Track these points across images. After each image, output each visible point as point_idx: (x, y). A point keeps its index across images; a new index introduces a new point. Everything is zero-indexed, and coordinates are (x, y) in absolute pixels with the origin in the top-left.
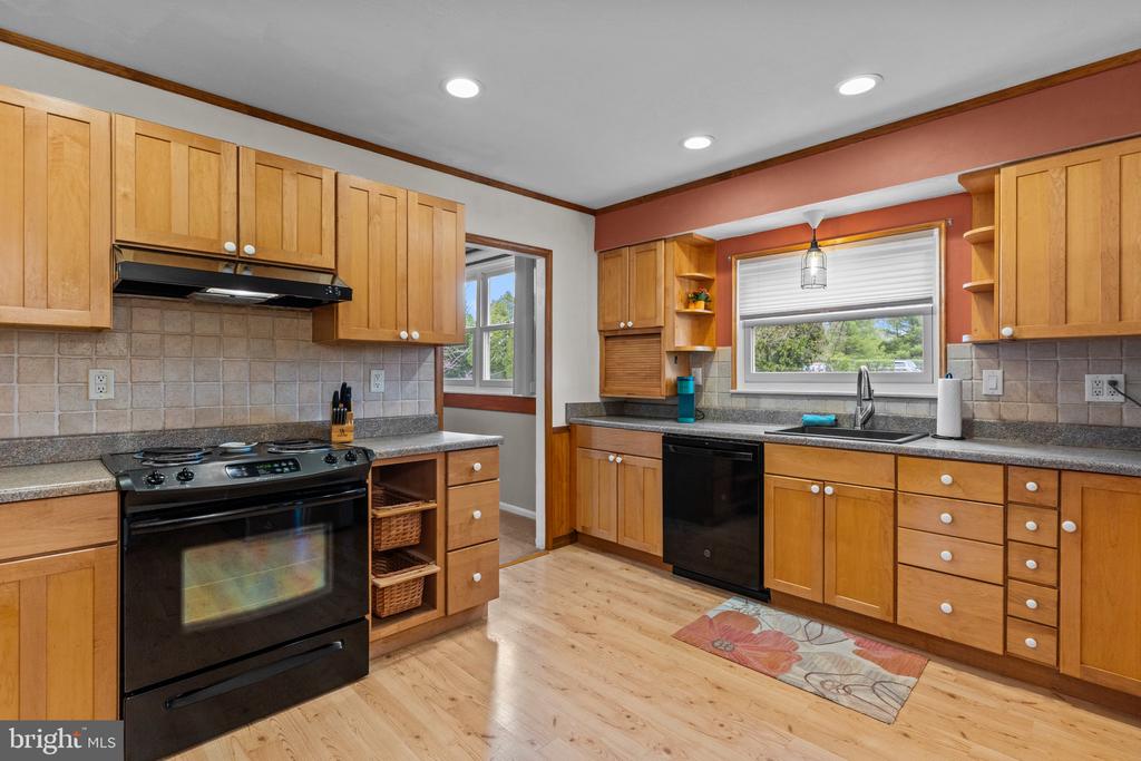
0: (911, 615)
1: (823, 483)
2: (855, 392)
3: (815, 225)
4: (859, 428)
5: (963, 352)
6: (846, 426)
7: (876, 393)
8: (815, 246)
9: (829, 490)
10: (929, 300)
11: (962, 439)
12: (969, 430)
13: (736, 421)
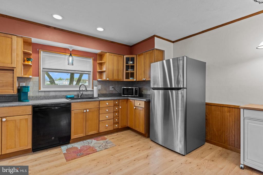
0: (102, 130)
1: (86, 109)
2: (79, 90)
3: (71, 50)
4: (80, 97)
5: (95, 82)
6: (75, 97)
7: (87, 90)
8: (71, 55)
9: (88, 111)
10: (91, 72)
11: (98, 97)
12: (99, 96)
13: (42, 99)
